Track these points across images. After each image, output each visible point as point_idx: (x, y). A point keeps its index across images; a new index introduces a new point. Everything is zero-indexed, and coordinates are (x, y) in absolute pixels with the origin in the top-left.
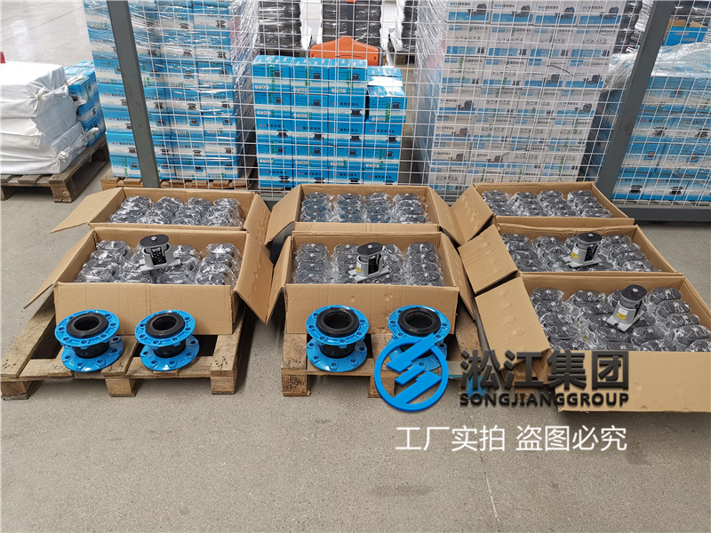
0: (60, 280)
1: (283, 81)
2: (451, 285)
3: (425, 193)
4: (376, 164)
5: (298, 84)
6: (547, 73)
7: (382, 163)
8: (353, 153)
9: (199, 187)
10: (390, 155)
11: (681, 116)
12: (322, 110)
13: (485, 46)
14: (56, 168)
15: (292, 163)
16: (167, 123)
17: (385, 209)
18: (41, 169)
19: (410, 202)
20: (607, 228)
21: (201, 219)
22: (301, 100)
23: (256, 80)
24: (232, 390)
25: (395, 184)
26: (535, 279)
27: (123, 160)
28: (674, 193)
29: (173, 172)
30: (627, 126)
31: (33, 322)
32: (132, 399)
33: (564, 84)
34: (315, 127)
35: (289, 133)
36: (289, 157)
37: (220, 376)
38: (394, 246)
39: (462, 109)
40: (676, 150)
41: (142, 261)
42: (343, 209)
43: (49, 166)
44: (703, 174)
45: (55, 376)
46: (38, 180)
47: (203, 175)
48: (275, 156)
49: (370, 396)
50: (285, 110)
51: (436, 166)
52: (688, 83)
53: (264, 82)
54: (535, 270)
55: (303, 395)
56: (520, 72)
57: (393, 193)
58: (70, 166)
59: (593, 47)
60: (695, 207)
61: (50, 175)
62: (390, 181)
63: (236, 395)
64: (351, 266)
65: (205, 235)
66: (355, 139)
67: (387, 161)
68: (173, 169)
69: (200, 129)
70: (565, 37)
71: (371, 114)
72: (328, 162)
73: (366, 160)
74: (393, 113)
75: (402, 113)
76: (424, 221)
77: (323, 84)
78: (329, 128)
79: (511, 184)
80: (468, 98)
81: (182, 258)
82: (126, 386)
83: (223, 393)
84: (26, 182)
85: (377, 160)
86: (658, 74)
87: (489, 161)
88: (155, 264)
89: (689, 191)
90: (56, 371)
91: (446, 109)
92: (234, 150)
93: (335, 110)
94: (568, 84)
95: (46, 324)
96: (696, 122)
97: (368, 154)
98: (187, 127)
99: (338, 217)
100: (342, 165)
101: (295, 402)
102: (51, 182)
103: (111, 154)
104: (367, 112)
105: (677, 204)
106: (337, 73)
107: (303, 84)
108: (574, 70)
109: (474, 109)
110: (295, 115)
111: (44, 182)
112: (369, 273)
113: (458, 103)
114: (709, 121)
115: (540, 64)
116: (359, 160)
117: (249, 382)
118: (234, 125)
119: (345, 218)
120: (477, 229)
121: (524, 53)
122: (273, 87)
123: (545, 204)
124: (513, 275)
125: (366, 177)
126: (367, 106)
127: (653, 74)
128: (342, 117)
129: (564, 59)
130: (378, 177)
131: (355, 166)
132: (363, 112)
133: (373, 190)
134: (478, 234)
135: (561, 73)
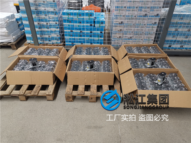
0: (7, 70)
1: (71, 17)
2: (112, 72)
3: (110, 47)
4: (97, 39)
5: (75, 17)
6: (143, 13)
7: (99, 39)
8: (91, 36)
9: (49, 46)
10: (101, 37)
11: (182, 25)
12: (82, 25)
13: (126, 6)
14: (12, 41)
15: (74, 39)
16: (41, 28)
17: (98, 52)
18: (8, 41)
19: (105, 49)
20: (159, 56)
21: (48, 54)
22: (76, 22)
23: (63, 16)
24: (52, 100)
25: (103, 45)
26: (136, 70)
27: (30, 38)
28: (181, 47)
29: (43, 42)
30: (167, 28)
31: (1, 81)
32: (26, 102)
33: (149, 16)
34: (80, 29)
35: (73, 31)
36: (73, 37)
37: (49, 96)
38: (99, 61)
39: (120, 24)
40: (181, 35)
41: (30, 65)
42: (86, 51)
43: (11, 40)
44: (189, 42)
45: (5, 95)
46: (8, 44)
47: (51, 42)
48: (70, 37)
49: (89, 102)
50: (72, 24)
51: (113, 40)
52: (184, 15)
53: (65, 17)
54: (137, 68)
55: (71, 101)
56: (136, 13)
57: (101, 47)
58: (16, 40)
59: (157, 6)
60: (187, 51)
61: (11, 43)
62: (101, 44)
63: (54, 101)
64: (86, 67)
65: (48, 58)
66: (91, 32)
67: (100, 38)
68: (43, 41)
69: (49, 30)
70: (148, 3)
71: (95, 25)
72: (84, 39)
73: (94, 38)
74: (102, 25)
75: (104, 25)
76: (108, 55)
77: (82, 17)
78: (84, 29)
79: (134, 44)
80: (122, 21)
81: (41, 64)
82: (24, 98)
83: (50, 100)
84: (5, 44)
85: (97, 38)
86: (175, 13)
87: (128, 38)
88: (33, 66)
89: (185, 46)
90: (5, 94)
91: (115, 24)
92: (59, 36)
93: (85, 24)
94: (150, 16)
95: (4, 82)
96: (187, 27)
97: (94, 36)
98: (46, 29)
99: (85, 53)
100: (88, 39)
101: (69, 103)
102: (11, 44)
103: (26, 37)
104: (94, 25)
105: (182, 50)
106: (85, 14)
107: (76, 17)
108: (151, 12)
109: (124, 24)
110: (74, 26)
111: (9, 44)
112: (91, 69)
113: (119, 22)
114: (190, 27)
115: (141, 11)
116: (93, 38)
117: (57, 97)
118: (59, 29)
119: (87, 54)
120: (123, 57)
121: (137, 8)
122: (68, 18)
123: (143, 50)
124: (130, 69)
125: (94, 43)
126: (94, 23)
127: (174, 13)
128: (87, 26)
129: (148, 9)
130: (98, 43)
131: (91, 40)
132: (93, 25)
133: (95, 46)
134: (123, 58)
135: (147, 13)
